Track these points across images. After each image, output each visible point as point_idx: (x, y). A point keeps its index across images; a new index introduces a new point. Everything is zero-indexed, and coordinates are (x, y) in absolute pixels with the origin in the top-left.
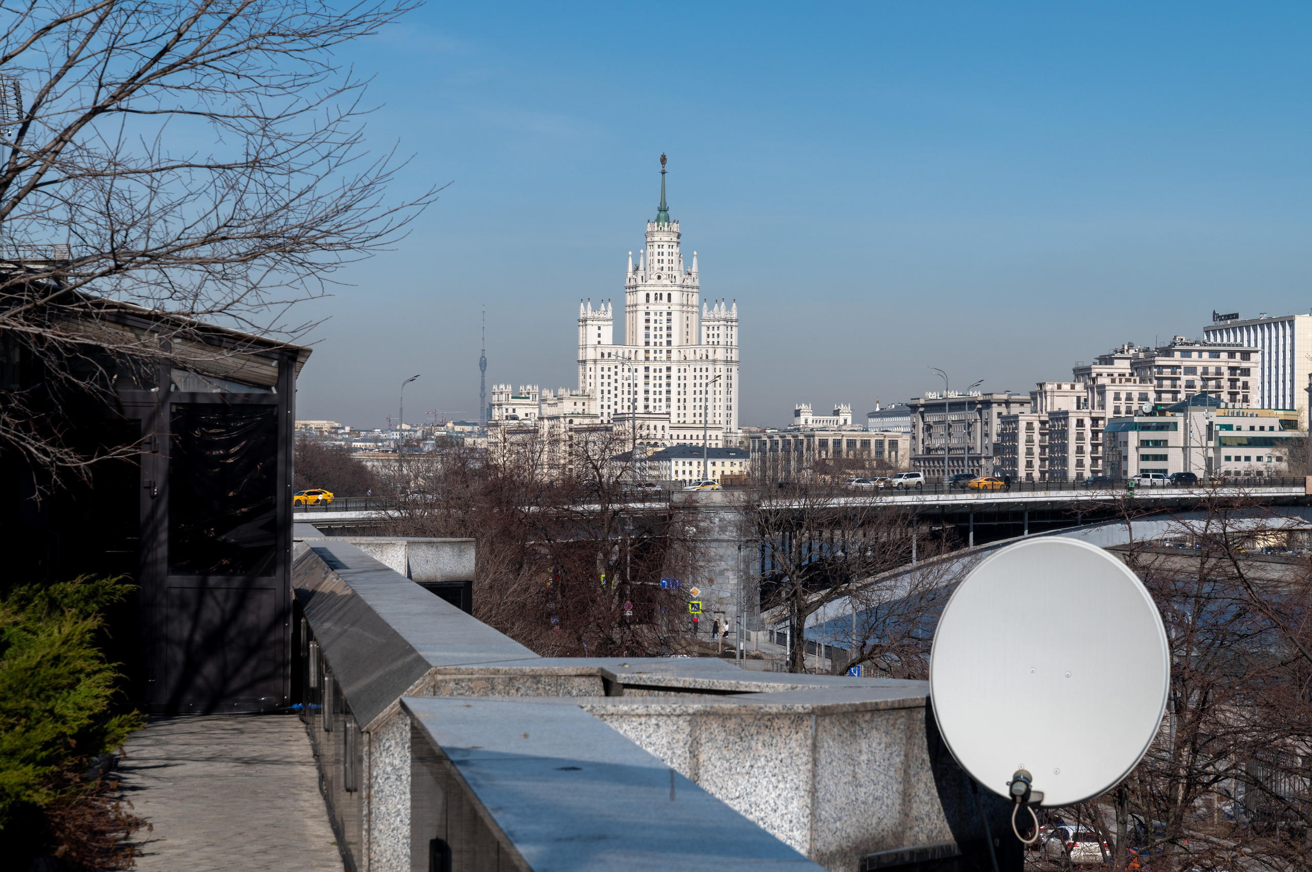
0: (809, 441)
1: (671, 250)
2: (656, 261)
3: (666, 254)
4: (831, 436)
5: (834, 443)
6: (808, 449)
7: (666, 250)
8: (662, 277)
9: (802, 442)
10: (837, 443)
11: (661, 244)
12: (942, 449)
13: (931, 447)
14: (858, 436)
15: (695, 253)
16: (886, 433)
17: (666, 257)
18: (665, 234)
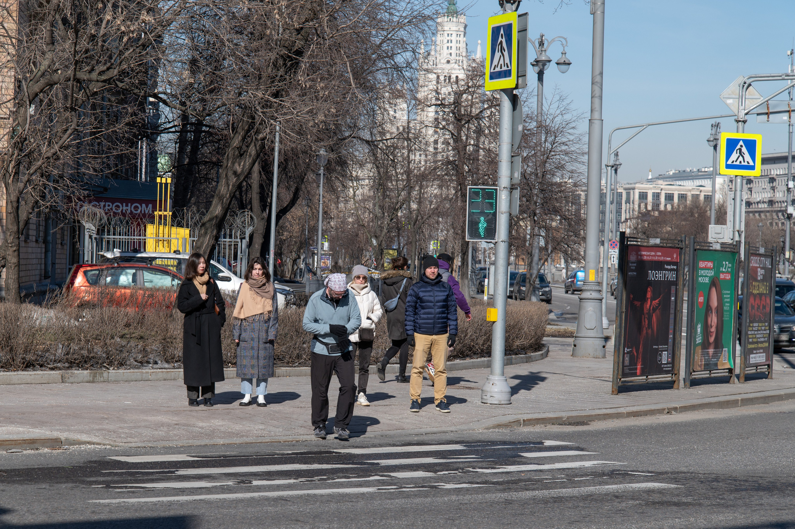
0: (628, 194)
1: (458, 39)
2: (445, 48)
3: (454, 42)
4: (651, 189)
5: (653, 196)
6: (628, 201)
7: (454, 38)
8: (451, 62)
9: (620, 195)
10: (657, 196)
11: (450, 33)
12: (764, 202)
13: (752, 200)
14: (675, 190)
15: (479, 42)
16: (701, 188)
17: (454, 45)
18: (454, 24)
